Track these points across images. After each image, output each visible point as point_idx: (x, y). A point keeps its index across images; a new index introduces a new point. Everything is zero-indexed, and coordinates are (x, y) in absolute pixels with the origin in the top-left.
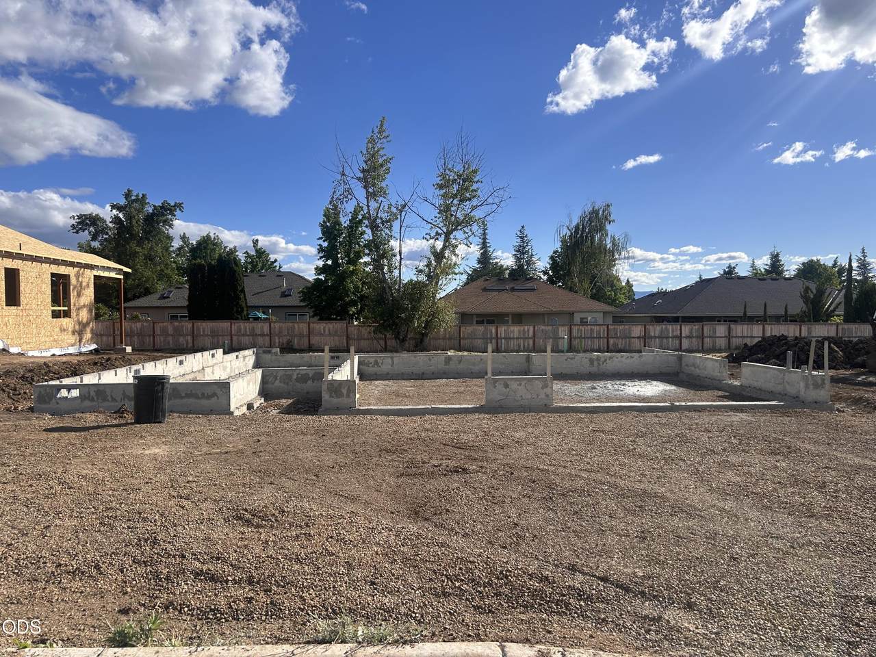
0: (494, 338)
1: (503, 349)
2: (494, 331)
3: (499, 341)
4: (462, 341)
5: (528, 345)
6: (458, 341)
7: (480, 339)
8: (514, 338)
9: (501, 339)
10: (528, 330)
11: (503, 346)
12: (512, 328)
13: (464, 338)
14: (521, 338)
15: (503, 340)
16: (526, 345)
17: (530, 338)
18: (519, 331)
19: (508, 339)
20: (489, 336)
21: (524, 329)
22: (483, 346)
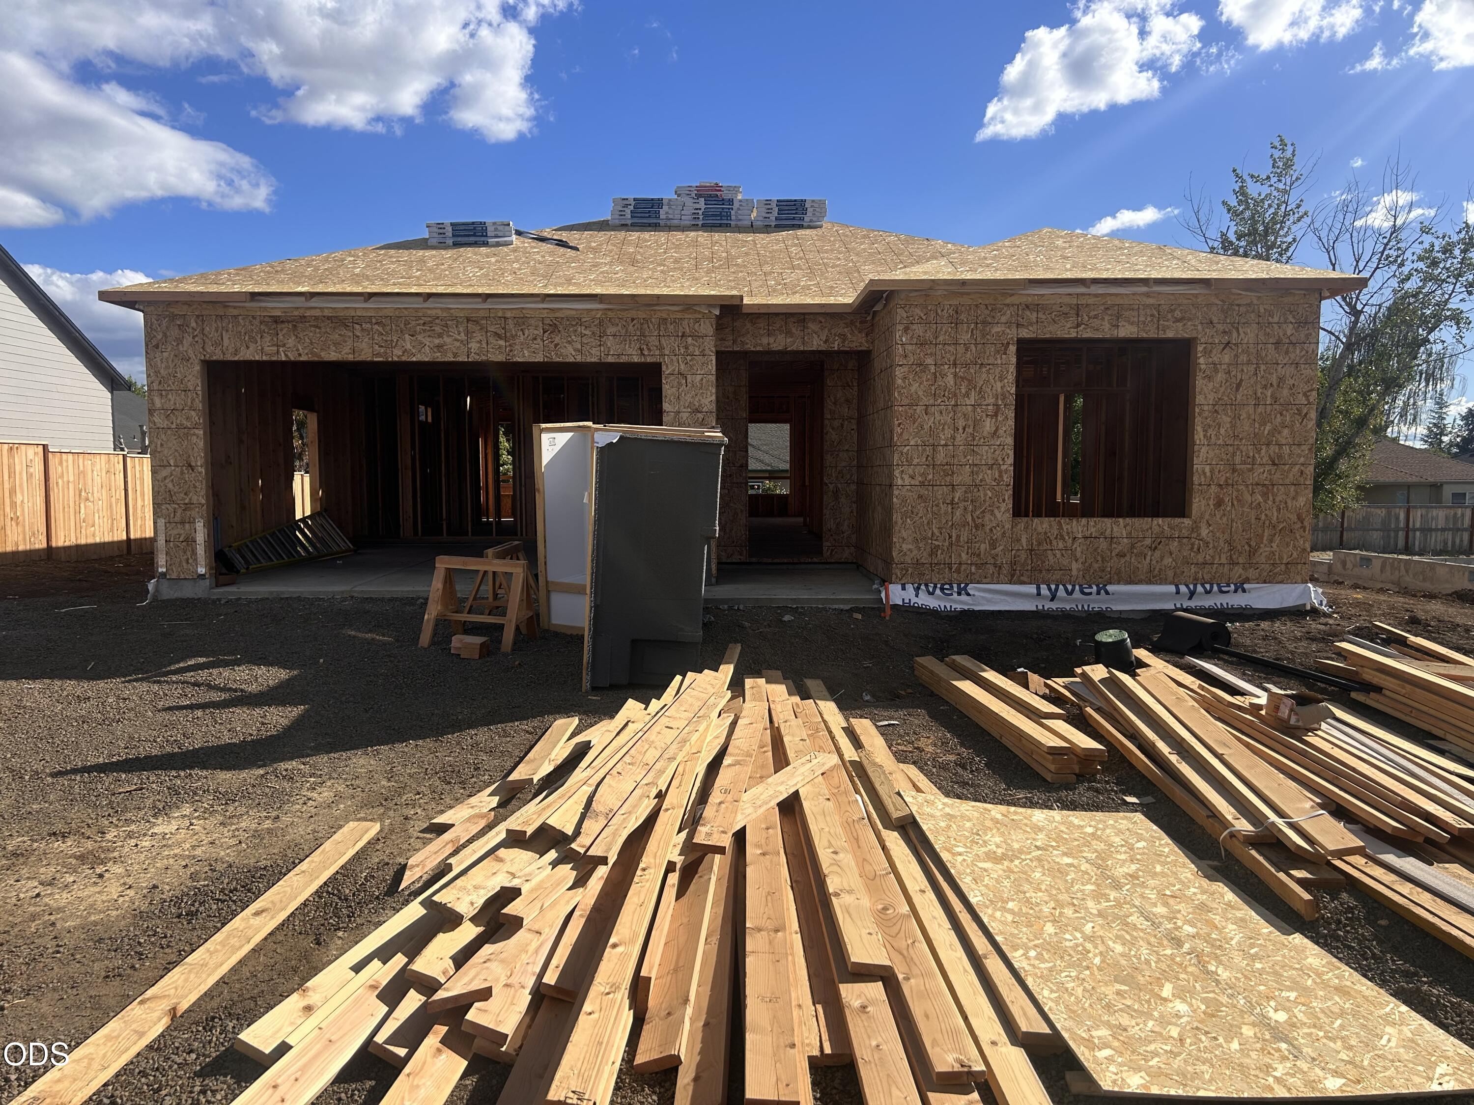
0: (1402, 529)
1: (1417, 549)
2: (1402, 516)
3: (1411, 534)
4: (1345, 533)
5: (1461, 541)
6: (1339, 533)
7: (1377, 530)
8: (1437, 530)
9: (1415, 530)
10: (1463, 515)
11: (1417, 543)
12: (1435, 512)
13: (1350, 529)
14: (1450, 529)
15: (1418, 533)
16: (1458, 541)
17: (1465, 530)
18: (1447, 518)
19: (1426, 530)
20: (1393, 526)
21: (1455, 514)
22: (1382, 542)
